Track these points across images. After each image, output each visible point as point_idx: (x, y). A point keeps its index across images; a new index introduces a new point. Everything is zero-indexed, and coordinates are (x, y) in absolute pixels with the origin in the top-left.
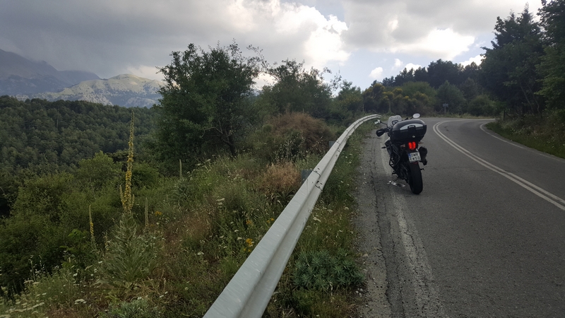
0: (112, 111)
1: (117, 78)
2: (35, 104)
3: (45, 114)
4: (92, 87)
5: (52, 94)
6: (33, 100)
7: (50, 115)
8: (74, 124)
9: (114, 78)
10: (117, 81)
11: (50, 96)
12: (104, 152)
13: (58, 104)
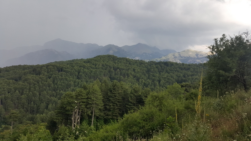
0: (181, 65)
1: (184, 51)
2: (151, 63)
3: (155, 67)
4: (173, 56)
5: (158, 59)
6: (151, 62)
7: (157, 67)
8: (165, 71)
9: (182, 51)
10: (184, 53)
11: (157, 60)
12: (177, 83)
13: (160, 63)
